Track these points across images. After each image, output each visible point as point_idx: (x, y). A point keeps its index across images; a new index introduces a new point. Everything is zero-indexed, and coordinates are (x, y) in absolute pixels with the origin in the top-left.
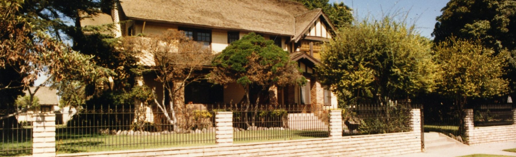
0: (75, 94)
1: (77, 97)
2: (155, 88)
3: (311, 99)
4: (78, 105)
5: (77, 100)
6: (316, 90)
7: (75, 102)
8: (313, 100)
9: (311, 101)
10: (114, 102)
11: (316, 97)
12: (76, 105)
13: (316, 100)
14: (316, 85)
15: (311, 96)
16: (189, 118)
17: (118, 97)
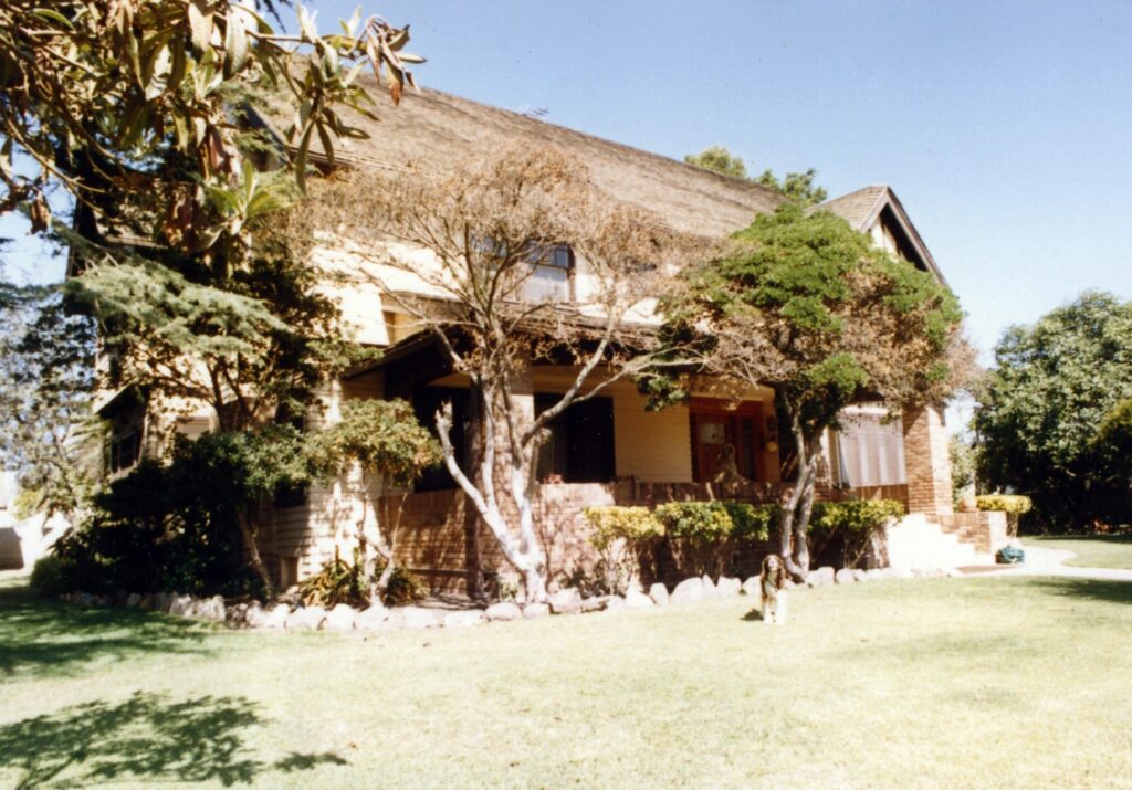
0: (65, 465)
1: (71, 476)
2: (448, 408)
3: (908, 465)
4: (75, 503)
5: (72, 485)
6: (927, 435)
7: (63, 492)
8: (919, 470)
9: (908, 471)
10: (247, 473)
11: (929, 458)
12: (68, 503)
13: (930, 468)
14: (926, 418)
15: (906, 457)
16: (552, 543)
17: (269, 454)
